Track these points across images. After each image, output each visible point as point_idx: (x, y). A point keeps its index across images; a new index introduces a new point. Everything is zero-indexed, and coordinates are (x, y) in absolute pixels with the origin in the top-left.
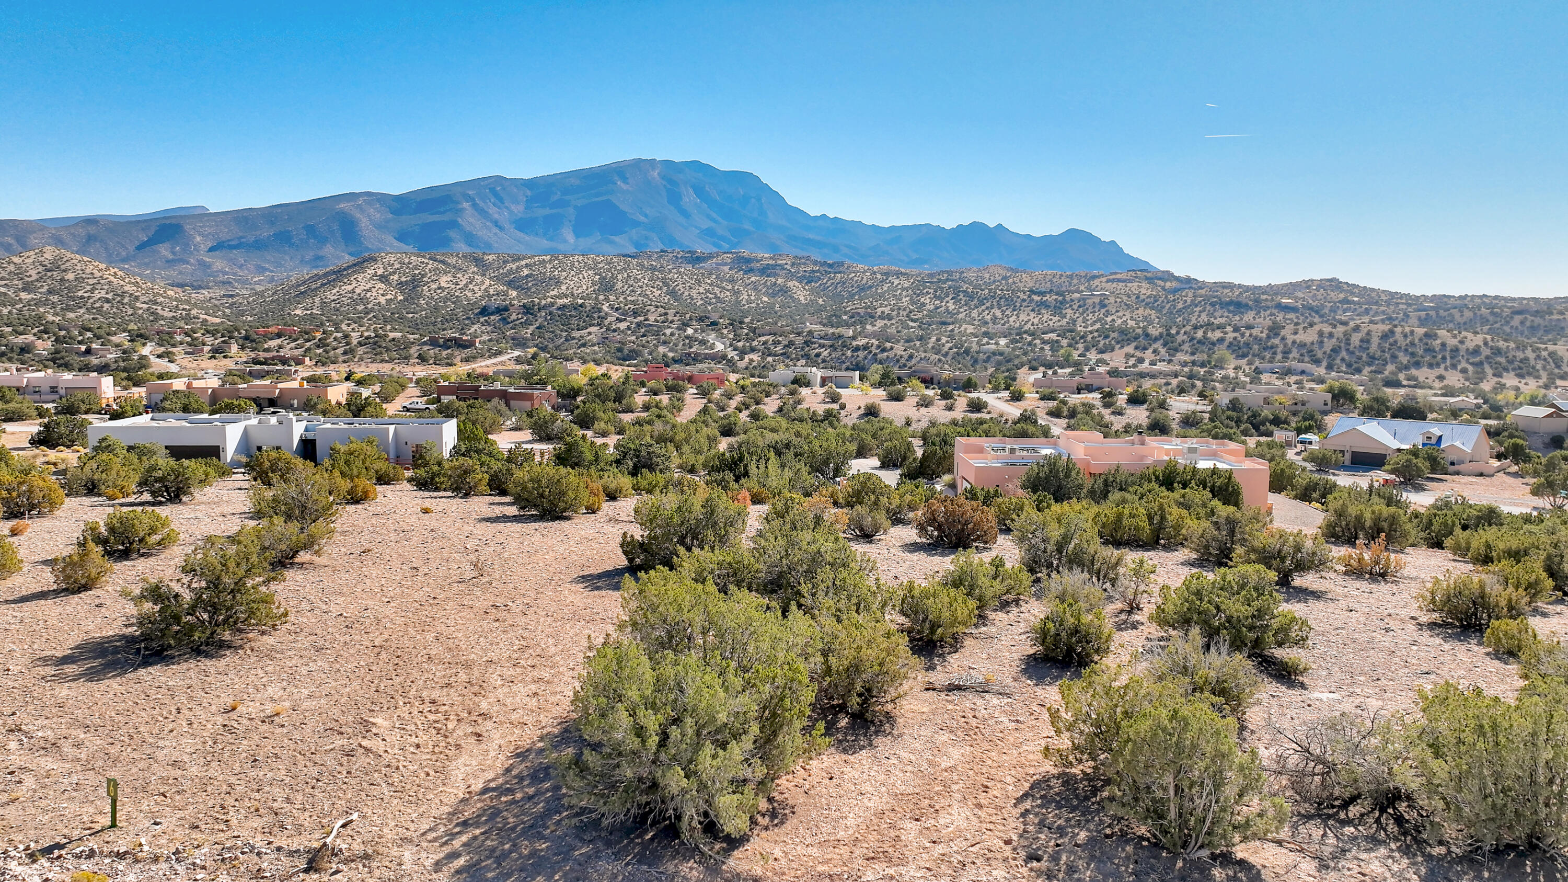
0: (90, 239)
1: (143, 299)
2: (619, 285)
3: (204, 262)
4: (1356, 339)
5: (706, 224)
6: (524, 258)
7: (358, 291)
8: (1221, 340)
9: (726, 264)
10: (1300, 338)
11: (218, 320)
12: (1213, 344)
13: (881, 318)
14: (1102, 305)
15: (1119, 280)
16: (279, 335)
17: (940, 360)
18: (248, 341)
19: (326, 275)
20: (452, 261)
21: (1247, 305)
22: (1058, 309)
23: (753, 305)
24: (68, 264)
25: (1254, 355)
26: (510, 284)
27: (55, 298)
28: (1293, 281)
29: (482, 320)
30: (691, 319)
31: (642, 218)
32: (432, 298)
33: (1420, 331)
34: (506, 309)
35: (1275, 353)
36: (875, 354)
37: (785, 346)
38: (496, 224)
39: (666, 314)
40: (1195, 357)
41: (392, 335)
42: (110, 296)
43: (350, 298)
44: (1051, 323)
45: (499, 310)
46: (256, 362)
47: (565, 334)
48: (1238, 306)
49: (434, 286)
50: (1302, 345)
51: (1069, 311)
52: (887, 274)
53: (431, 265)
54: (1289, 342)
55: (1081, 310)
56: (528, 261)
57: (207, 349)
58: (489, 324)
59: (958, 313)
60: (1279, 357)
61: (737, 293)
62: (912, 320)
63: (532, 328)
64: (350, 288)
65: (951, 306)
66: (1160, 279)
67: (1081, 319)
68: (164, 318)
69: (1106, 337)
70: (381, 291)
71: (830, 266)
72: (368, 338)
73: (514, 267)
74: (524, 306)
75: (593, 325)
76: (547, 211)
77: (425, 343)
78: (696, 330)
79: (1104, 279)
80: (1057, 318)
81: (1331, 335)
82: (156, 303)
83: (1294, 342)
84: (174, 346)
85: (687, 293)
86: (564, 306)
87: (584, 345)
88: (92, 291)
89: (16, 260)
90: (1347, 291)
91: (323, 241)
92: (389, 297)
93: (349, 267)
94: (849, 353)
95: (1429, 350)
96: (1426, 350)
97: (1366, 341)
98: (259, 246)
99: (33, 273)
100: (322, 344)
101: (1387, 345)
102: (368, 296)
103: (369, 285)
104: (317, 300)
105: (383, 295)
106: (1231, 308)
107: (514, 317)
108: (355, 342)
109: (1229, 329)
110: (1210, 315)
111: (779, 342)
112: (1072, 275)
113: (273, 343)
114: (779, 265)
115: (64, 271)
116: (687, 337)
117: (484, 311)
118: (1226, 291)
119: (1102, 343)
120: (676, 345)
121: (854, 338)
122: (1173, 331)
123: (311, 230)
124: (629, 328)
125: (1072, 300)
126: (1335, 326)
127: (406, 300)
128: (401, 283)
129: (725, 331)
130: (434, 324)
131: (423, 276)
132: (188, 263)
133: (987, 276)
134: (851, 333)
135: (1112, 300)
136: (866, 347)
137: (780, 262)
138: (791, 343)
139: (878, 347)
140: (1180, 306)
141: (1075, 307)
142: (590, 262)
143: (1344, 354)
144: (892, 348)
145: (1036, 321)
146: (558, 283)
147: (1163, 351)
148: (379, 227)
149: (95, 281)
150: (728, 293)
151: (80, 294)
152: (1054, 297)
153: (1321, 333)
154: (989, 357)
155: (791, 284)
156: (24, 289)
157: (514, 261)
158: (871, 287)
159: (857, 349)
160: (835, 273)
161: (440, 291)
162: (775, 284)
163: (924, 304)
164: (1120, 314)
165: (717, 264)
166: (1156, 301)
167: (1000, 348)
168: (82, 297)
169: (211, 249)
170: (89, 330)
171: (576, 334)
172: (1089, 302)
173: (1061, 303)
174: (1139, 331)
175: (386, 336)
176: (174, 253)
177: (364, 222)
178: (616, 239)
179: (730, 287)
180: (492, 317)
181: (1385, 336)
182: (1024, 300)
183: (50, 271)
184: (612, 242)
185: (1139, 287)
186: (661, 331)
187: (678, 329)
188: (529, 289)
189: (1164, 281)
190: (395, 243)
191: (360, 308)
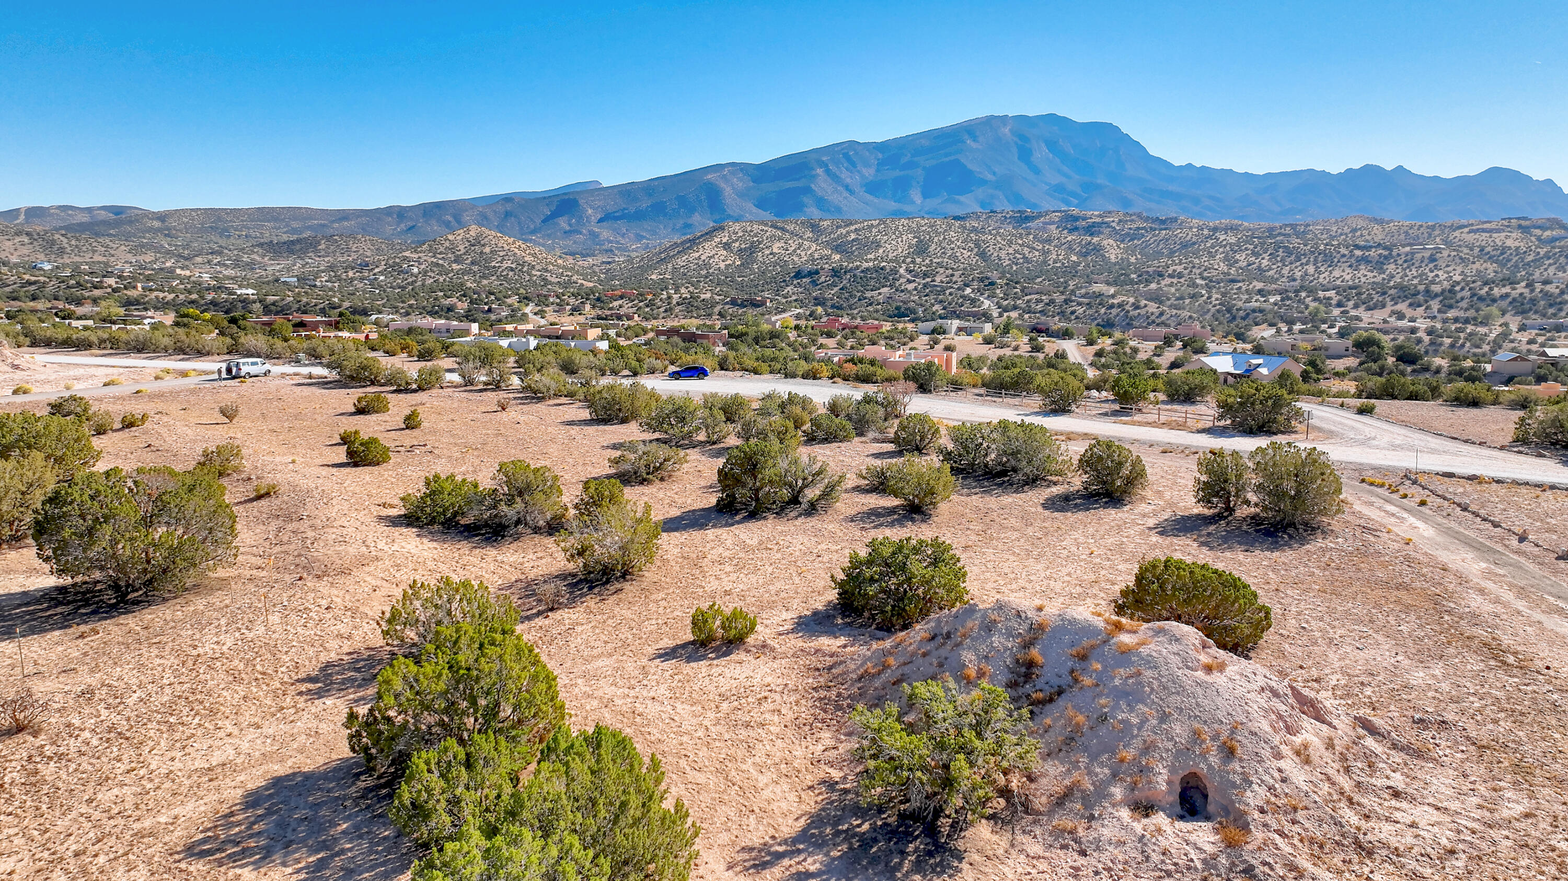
0: (508, 214)
1: (538, 267)
3: (594, 232)
5: (1056, 179)
6: (856, 223)
7: (703, 258)
9: (1053, 223)
11: (591, 285)
13: (1170, 276)
14: (1432, 259)
15: (1484, 231)
16: (621, 297)
17: (1190, 317)
18: (599, 301)
19: (683, 243)
20: (790, 227)
22: (1379, 265)
24: (486, 240)
26: (837, 249)
27: (475, 268)
30: (973, 280)
31: (990, 177)
32: (764, 263)
34: (817, 272)
35: (1560, 309)
36: (1128, 312)
37: (1047, 304)
38: (847, 188)
39: (952, 275)
44: (1363, 279)
45: (811, 274)
46: (599, 318)
47: (859, 294)
52: (1215, 229)
53: (770, 231)
55: (1405, 265)
56: (858, 226)
57: (568, 308)
58: (800, 286)
59: (1271, 269)
60: (1563, 313)
61: (1046, 253)
62: (1203, 278)
63: (836, 289)
64: (697, 255)
65: (1265, 263)
66: (1539, 227)
68: (551, 283)
70: (723, 258)
71: (1163, 222)
72: (685, 298)
73: (844, 232)
74: (833, 269)
75: (886, 286)
76: (897, 173)
77: (727, 303)
78: (973, 290)
79: (1466, 230)
82: (547, 271)
84: (547, 306)
86: (867, 269)
87: (871, 304)
88: (501, 262)
89: (451, 237)
91: (692, 210)
92: (728, 262)
93: (702, 236)
94: (1103, 311)
98: (638, 216)
99: (461, 247)
100: (650, 304)
102: (711, 261)
103: (714, 253)
104: (670, 266)
105: (723, 261)
107: (823, 279)
108: (674, 302)
112: (1434, 226)
113: (616, 304)
114: (1106, 223)
115: (483, 245)
116: (962, 297)
117: (798, 275)
119: (1376, 300)
120: (950, 304)
121: (1113, 296)
122: (1458, 288)
123: (682, 201)
124: (916, 289)
125: (1399, 255)
127: (742, 264)
128: (741, 249)
129: (998, 291)
130: (756, 286)
131: (760, 243)
132: (581, 233)
133: (1334, 229)
134: (1112, 291)
135: (1445, 253)
136: (1120, 305)
137: (1108, 220)
138: (1052, 302)
139: (1133, 304)
140: (1530, 258)
141: (1400, 262)
142: (914, 225)
146: (879, 246)
147: (1436, 308)
148: (742, 195)
149: (504, 253)
150: (1037, 253)
151: (493, 264)
152: (1380, 252)
154: (1248, 315)
155: (1105, 242)
156: (455, 261)
157: (847, 226)
158: (1194, 243)
159: (1112, 306)
160: (1162, 230)
161: (771, 256)
162: (1090, 243)
163: (1237, 261)
165: (1044, 223)
166: (1502, 254)
167: (1264, 305)
169: (600, 221)
170: (493, 294)
171: (869, 294)
172: (1417, 256)
173: (1386, 257)
174: (1422, 288)
176: (570, 225)
177: (728, 191)
178: (962, 198)
180: (805, 280)
182: (1344, 256)
183: (473, 245)
184: (958, 202)
185: (1507, 237)
186: (943, 291)
187: (959, 289)
188: (852, 253)
189: (1543, 228)
190: (755, 210)
191: (704, 272)
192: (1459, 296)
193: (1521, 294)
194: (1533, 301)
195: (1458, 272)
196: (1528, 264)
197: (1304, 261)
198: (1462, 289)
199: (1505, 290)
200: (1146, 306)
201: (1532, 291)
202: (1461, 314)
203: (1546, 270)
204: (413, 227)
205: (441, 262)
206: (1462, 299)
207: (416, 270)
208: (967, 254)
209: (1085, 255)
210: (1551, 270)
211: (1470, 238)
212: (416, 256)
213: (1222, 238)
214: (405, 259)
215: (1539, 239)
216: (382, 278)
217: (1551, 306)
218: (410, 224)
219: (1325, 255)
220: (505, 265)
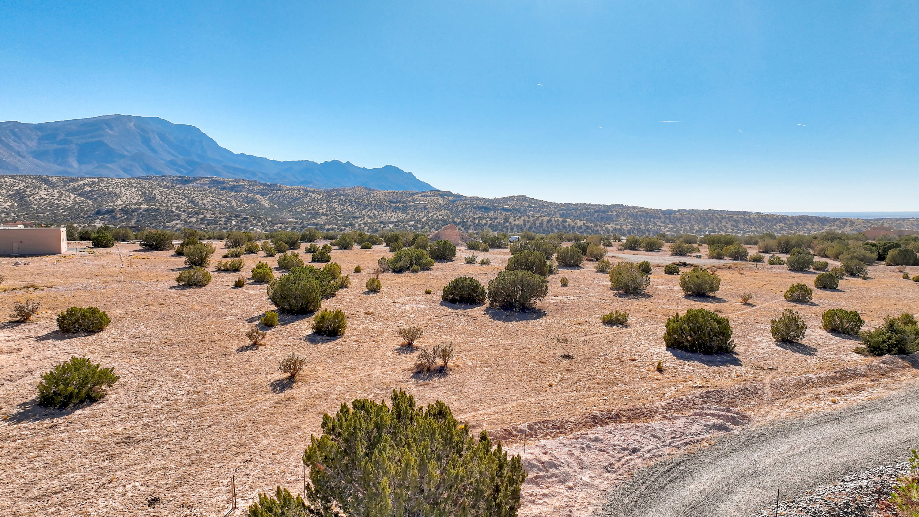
2: (158, 197)
4: (538, 223)
5: (169, 158)
6: (77, 180)
8: (486, 224)
9: (206, 184)
10: (517, 222)
12: (483, 226)
13: (323, 215)
15: (427, 196)
21: (490, 208)
22: (404, 210)
25: (500, 230)
28: (506, 196)
29: (100, 217)
30: (230, 216)
31: (126, 153)
32: (40, 204)
33: (561, 219)
34: (113, 211)
35: (508, 229)
38: (19, 153)
39: (214, 214)
40: (476, 231)
48: (486, 209)
49: (36, 197)
50: (518, 226)
51: (410, 211)
54: (513, 224)
56: (84, 181)
58: (105, 220)
59: (355, 212)
60: (509, 231)
61: (229, 202)
66: (446, 195)
67: (416, 215)
69: (437, 223)
74: (122, 209)
75: (175, 220)
76: (55, 146)
78: (237, 222)
79: (420, 195)
80: (405, 215)
81: (528, 221)
83: (514, 224)
85: (201, 202)
90: (530, 202)
95: (564, 227)
97: (541, 223)
105: (5, 203)
106: (483, 210)
107: (119, 215)
109: (488, 219)
110: (474, 213)
111: (288, 227)
118: (478, 201)
119: (436, 226)
122: (465, 220)
124: (197, 221)
125: (410, 206)
126: (529, 218)
128: (10, 195)
131: (25, 191)
133: (358, 192)
135: (429, 206)
137: (241, 184)
138: (294, 228)
140: (460, 209)
141: (413, 209)
142: (127, 183)
143: (534, 229)
144: (345, 229)
145: (396, 216)
147: (463, 229)
152: (402, 204)
153: (524, 221)
155: (257, 196)
158: (299, 198)
161: (43, 200)
164: (434, 213)
165: (201, 184)
171: (170, 224)
172: (419, 207)
173: (405, 207)
174: (451, 220)
179: (224, 199)
180: (106, 216)
181: (549, 222)
185: (437, 199)
193: (491, 223)
197: (369, 208)
199: (484, 222)
201: (494, 222)
213: (313, 196)
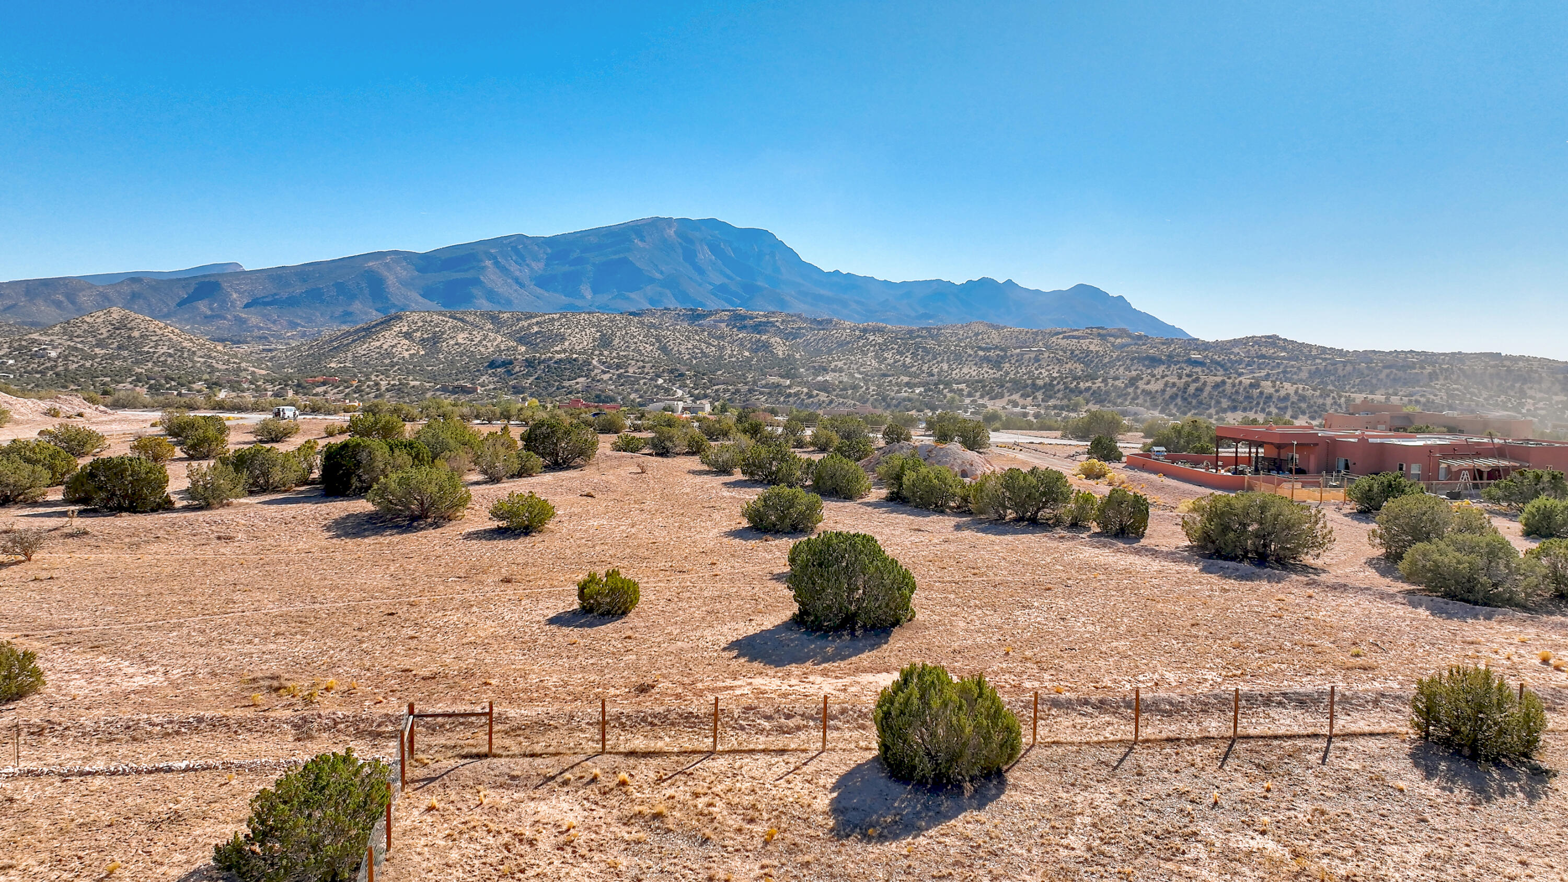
0: (134, 296)
3: (241, 318)
4: (1192, 389)
5: (718, 280)
6: (536, 316)
7: (385, 347)
9: (723, 321)
11: (264, 372)
13: (834, 371)
14: (1037, 360)
15: (1074, 337)
16: (324, 384)
18: (300, 388)
19: (356, 332)
20: (470, 319)
21: (1160, 360)
22: (997, 364)
23: (733, 359)
24: (133, 323)
26: (521, 341)
27: (125, 353)
29: (490, 372)
30: (663, 371)
31: (657, 275)
32: (450, 353)
34: (511, 363)
36: (803, 400)
37: (733, 393)
38: (517, 281)
39: (644, 367)
41: (412, 383)
42: (171, 351)
43: (378, 353)
44: (986, 375)
45: (505, 364)
47: (557, 384)
49: (452, 342)
52: (865, 331)
53: (451, 322)
55: (1017, 364)
56: (538, 319)
58: (496, 376)
59: (911, 367)
61: (721, 348)
62: (860, 373)
63: (531, 379)
64: (378, 344)
65: (908, 360)
66: (1112, 335)
68: (219, 371)
70: (405, 347)
71: (820, 323)
72: (394, 385)
73: (526, 324)
74: (527, 360)
75: (582, 376)
76: (567, 268)
77: (438, 390)
78: (665, 381)
79: (1061, 336)
82: (210, 357)
84: (243, 391)
85: (676, 349)
86: (561, 360)
87: (570, 393)
88: (156, 347)
89: (88, 319)
90: (1278, 347)
91: (352, 297)
92: (412, 352)
93: (377, 325)
94: (782, 399)
96: (1247, 398)
97: (1200, 390)
98: (292, 302)
99: (104, 331)
100: (358, 390)
101: (1216, 393)
102: (394, 351)
103: (395, 342)
104: (349, 354)
105: (407, 350)
106: (1146, 363)
107: (517, 369)
108: (383, 389)
112: (1037, 332)
113: (321, 390)
114: (771, 322)
115: (130, 329)
116: (656, 386)
117: (492, 365)
120: (645, 392)
121: (789, 387)
123: (340, 288)
124: (611, 379)
125: (1012, 356)
127: (426, 354)
128: (423, 339)
129: (688, 382)
130: (450, 375)
131: (443, 333)
132: (225, 319)
133: (961, 333)
134: (788, 382)
135: (1046, 355)
137: (772, 319)
139: (807, 394)
140: (1107, 360)
141: (1013, 362)
142: (595, 320)
145: (974, 374)
146: (563, 339)
148: (407, 284)
149: (157, 338)
150: (713, 349)
151: (146, 349)
153: (1166, 385)
154: (899, 403)
155: (773, 340)
156: (97, 346)
157: (527, 319)
158: (848, 343)
159: (789, 395)
160: (820, 330)
161: (457, 347)
162: (759, 340)
163: (885, 359)
164: (1049, 368)
165: (715, 321)
166: (1087, 356)
167: (912, 395)
168: (148, 352)
169: (247, 306)
170: (172, 379)
171: (566, 384)
173: (1002, 357)
175: (408, 384)
176: (212, 309)
177: (391, 280)
178: (633, 295)
180: (499, 370)
182: (970, 355)
183: (118, 329)
184: (628, 298)
185: (1091, 343)
186: (637, 381)
187: (651, 379)
188: (537, 345)
189: (1116, 337)
190: (420, 299)
191: (387, 361)
192: (1056, 388)
193: (1099, 387)
194: (1107, 393)
195: (1056, 371)
196: (1105, 365)
197: (939, 359)
198: (1058, 383)
199: (1089, 384)
200: (817, 395)
201: (1106, 385)
202: (1058, 403)
203: (1117, 370)
204: (13, 306)
205: (79, 346)
206: (1059, 391)
207: (53, 354)
208: (649, 348)
209: (756, 351)
210: (1121, 370)
211: (1064, 343)
212: (48, 339)
213: (872, 338)
214: (34, 341)
215: (1113, 345)
216: (11, 362)
217: (1119, 397)
218: (9, 302)
219: (956, 355)
220: (161, 350)
